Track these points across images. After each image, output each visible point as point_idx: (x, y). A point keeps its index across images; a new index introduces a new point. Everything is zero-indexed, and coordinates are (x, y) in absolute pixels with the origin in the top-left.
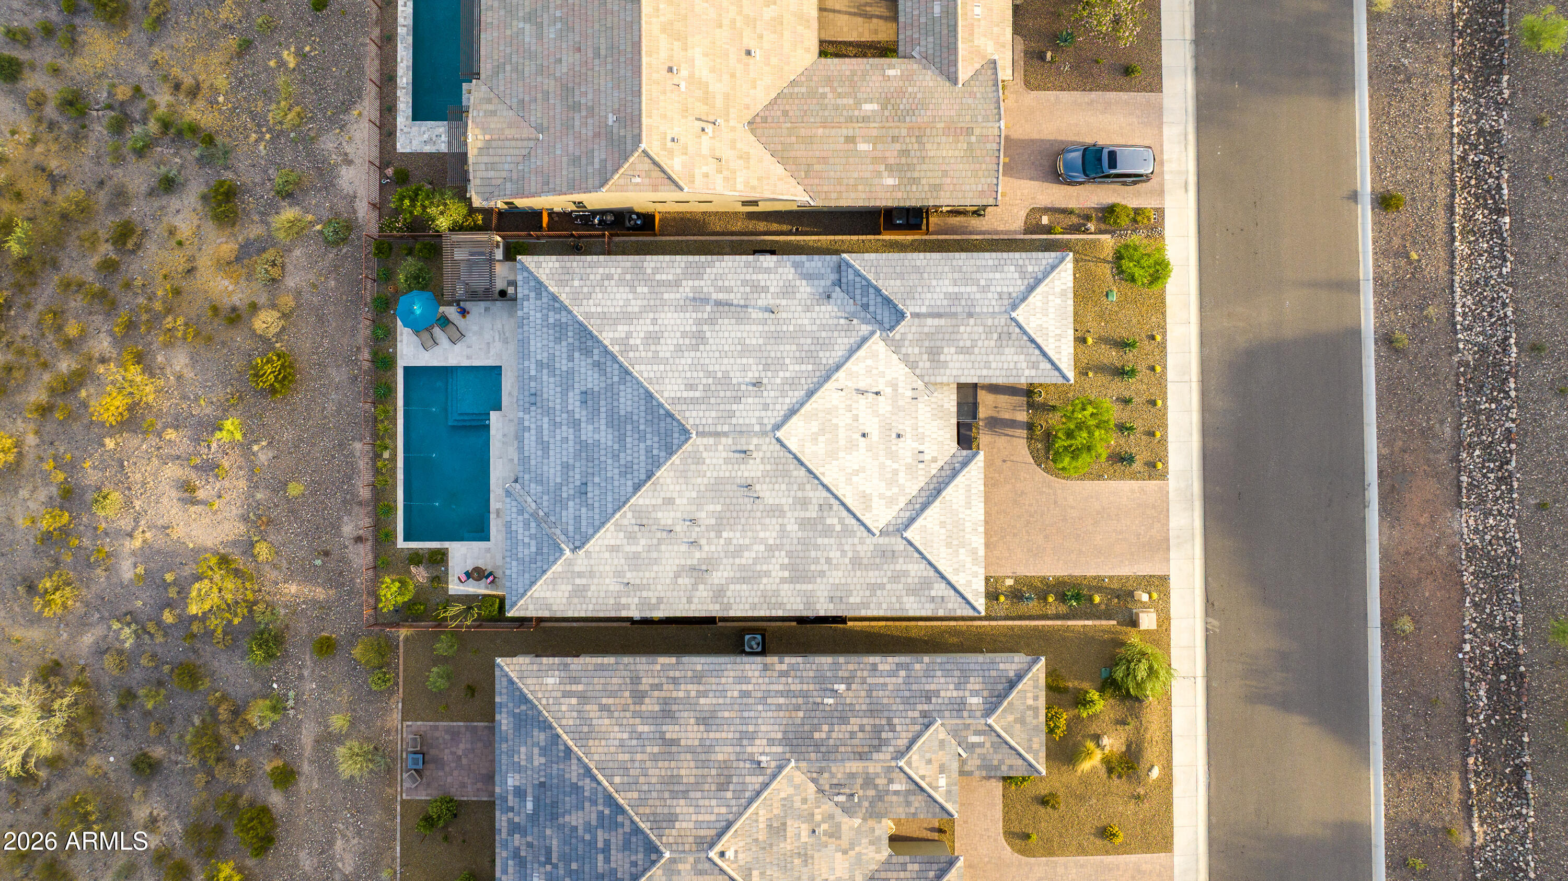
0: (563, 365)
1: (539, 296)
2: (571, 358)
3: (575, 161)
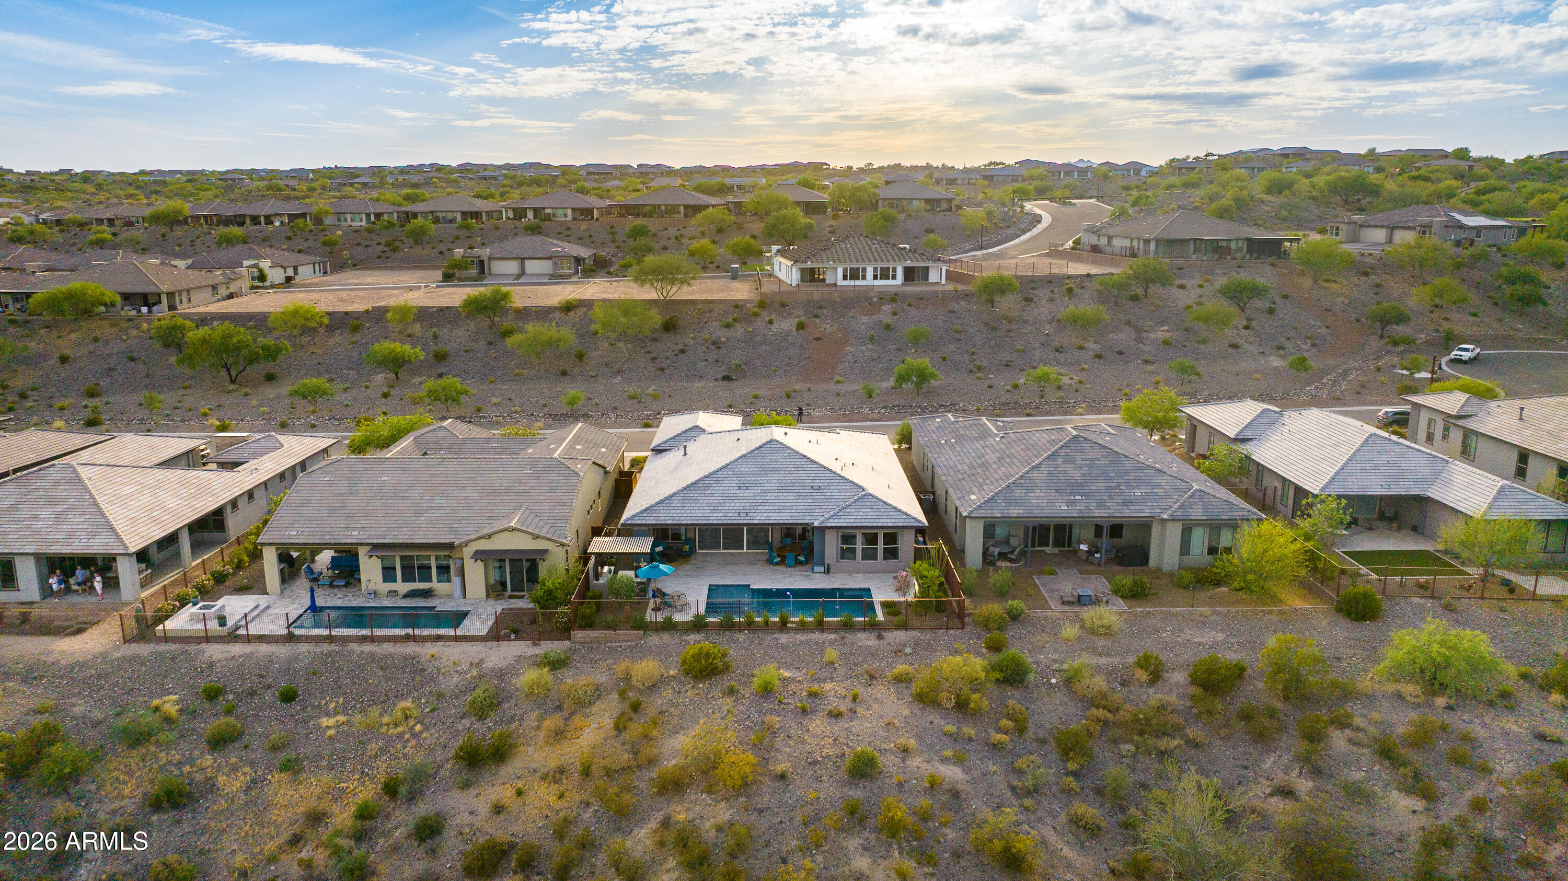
1: (657, 511)
2: (711, 495)
3: (553, 489)
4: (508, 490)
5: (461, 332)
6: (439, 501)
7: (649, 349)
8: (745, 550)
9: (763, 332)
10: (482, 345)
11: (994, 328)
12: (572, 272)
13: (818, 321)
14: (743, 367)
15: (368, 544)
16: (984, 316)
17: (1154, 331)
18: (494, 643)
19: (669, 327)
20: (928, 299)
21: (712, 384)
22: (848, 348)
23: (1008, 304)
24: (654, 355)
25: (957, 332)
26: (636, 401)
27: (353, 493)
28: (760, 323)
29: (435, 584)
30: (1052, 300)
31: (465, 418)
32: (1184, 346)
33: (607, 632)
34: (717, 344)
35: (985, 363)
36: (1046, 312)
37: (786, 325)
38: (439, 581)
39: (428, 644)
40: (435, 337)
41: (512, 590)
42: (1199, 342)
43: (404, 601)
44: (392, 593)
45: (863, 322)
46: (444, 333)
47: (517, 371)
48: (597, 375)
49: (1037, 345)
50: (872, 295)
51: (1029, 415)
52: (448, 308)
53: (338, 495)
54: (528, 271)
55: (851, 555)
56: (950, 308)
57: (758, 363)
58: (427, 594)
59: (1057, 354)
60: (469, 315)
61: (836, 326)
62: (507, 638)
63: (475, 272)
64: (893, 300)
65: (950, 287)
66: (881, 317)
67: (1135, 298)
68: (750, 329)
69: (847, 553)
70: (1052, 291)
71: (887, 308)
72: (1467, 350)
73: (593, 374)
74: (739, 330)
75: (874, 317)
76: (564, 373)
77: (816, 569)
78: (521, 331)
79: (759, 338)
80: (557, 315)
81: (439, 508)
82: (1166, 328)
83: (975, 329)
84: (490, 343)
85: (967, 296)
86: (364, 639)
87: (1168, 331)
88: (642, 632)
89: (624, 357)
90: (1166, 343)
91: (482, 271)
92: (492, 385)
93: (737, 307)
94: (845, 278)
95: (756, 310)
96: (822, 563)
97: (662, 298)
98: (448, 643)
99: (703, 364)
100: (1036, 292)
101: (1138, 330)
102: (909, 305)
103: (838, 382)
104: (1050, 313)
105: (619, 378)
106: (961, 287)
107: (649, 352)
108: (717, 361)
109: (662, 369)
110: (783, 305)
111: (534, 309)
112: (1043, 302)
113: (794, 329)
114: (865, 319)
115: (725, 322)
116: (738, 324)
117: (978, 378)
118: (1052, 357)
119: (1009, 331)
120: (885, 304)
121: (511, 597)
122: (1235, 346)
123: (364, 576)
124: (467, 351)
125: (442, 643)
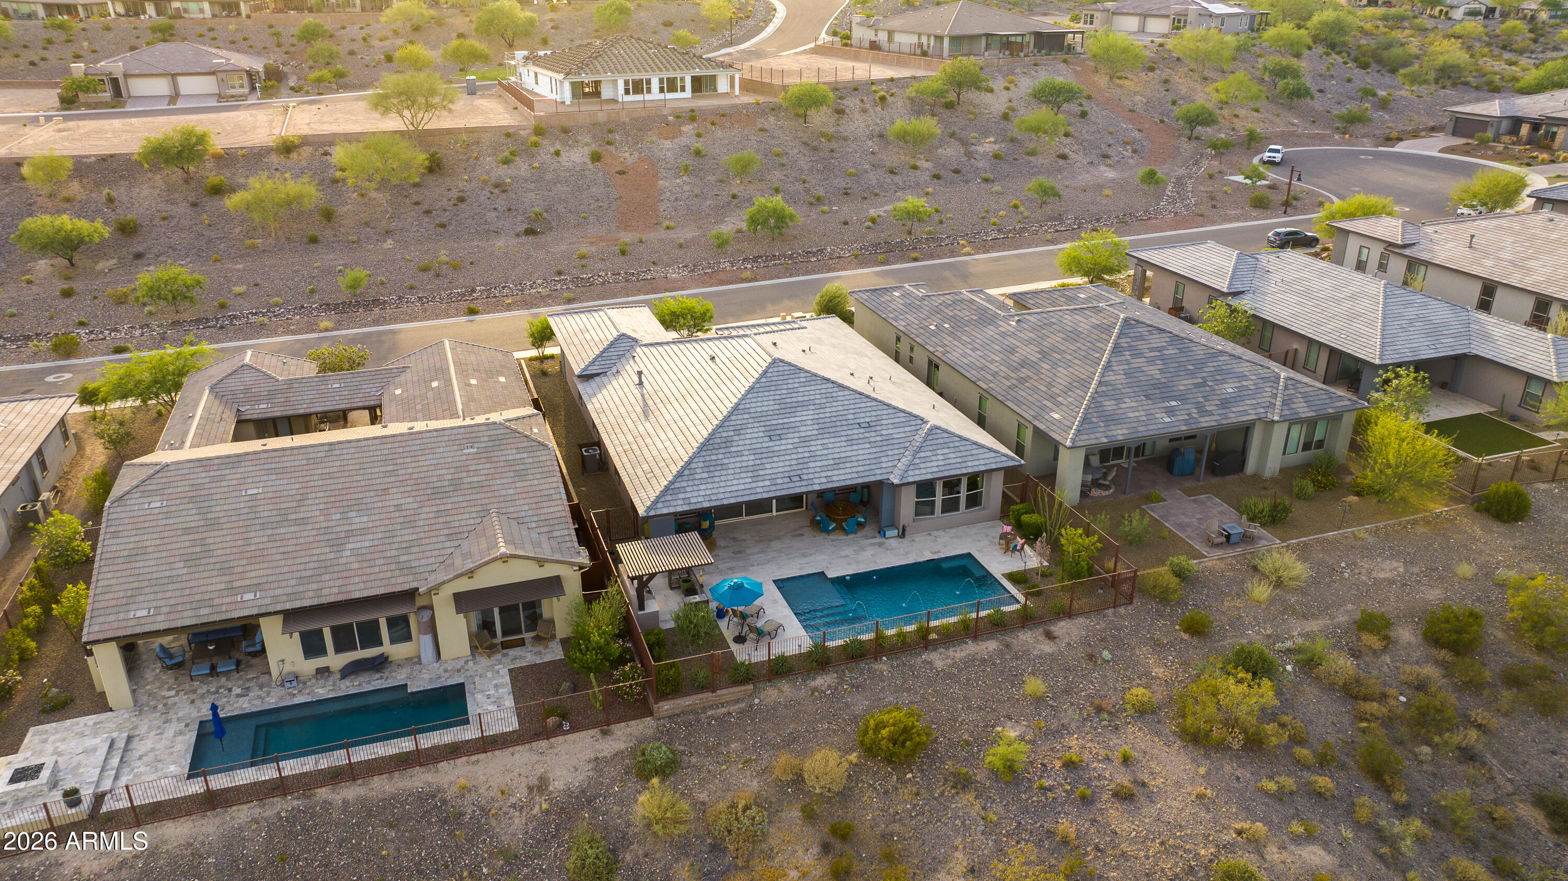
0: (749, 459)
1: (682, 490)
2: (739, 454)
3: (521, 475)
4: (456, 484)
5: (146, 191)
6: (359, 520)
7: (415, 198)
8: (774, 513)
9: (552, 167)
10: (182, 208)
11: (815, 149)
12: (246, 90)
13: (612, 148)
14: (545, 215)
15: (276, 613)
16: (800, 134)
17: (980, 144)
18: (544, 744)
19: (435, 167)
20: (731, 116)
21: (514, 241)
22: (661, 182)
23: (820, 118)
24: (425, 207)
25: (778, 155)
26: (431, 274)
27: (214, 524)
28: (544, 156)
29: (388, 648)
30: (864, 111)
31: (208, 320)
32: (1015, 159)
33: (701, 696)
34: (500, 186)
35: (821, 192)
36: (863, 125)
37: (577, 156)
38: (393, 641)
39: (443, 765)
40: (110, 200)
41: (504, 634)
42: (1028, 154)
43: (347, 682)
44: (323, 672)
45: (667, 148)
46: (120, 192)
47: (248, 242)
48: (359, 240)
49: (867, 167)
50: (665, 112)
51: (915, 260)
52: (112, 156)
53: (187, 531)
54: (183, 91)
55: (928, 509)
56: (760, 126)
57: (561, 208)
58: (379, 664)
59: (893, 177)
60: (155, 167)
61: (636, 155)
62: (558, 731)
63: (108, 94)
64: (693, 119)
65: (749, 99)
66: (683, 141)
67: (949, 106)
68: (536, 165)
69: (924, 508)
70: (862, 101)
71: (687, 128)
72: (1277, 151)
73: (355, 238)
74: (522, 167)
75: (676, 140)
76: (314, 240)
77: (889, 533)
78: (244, 187)
79: (549, 176)
80: (274, 158)
81: (365, 531)
82: (992, 139)
83: (796, 151)
84: (194, 205)
85: (775, 109)
86: (336, 776)
87: (995, 143)
88: (751, 687)
89: (387, 212)
90: (996, 156)
91: (117, 92)
92: (219, 265)
93: (508, 135)
94: (627, 92)
95: (534, 139)
96: (893, 525)
97: (411, 128)
98: (474, 758)
99: (494, 214)
100: (845, 102)
101: (964, 143)
102: (713, 124)
103: (668, 228)
104: (868, 126)
105: (390, 241)
106: (761, 99)
107: (417, 203)
108: (509, 210)
109: (443, 226)
110: (565, 131)
111: (240, 152)
112: (856, 115)
113: (589, 162)
114: (667, 144)
115: (501, 156)
116: (517, 158)
117: (824, 212)
118: (888, 180)
119: (832, 151)
120: (684, 124)
121: (506, 646)
122: (1063, 157)
123: (273, 657)
124: (164, 219)
125: (464, 759)
